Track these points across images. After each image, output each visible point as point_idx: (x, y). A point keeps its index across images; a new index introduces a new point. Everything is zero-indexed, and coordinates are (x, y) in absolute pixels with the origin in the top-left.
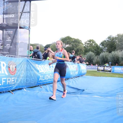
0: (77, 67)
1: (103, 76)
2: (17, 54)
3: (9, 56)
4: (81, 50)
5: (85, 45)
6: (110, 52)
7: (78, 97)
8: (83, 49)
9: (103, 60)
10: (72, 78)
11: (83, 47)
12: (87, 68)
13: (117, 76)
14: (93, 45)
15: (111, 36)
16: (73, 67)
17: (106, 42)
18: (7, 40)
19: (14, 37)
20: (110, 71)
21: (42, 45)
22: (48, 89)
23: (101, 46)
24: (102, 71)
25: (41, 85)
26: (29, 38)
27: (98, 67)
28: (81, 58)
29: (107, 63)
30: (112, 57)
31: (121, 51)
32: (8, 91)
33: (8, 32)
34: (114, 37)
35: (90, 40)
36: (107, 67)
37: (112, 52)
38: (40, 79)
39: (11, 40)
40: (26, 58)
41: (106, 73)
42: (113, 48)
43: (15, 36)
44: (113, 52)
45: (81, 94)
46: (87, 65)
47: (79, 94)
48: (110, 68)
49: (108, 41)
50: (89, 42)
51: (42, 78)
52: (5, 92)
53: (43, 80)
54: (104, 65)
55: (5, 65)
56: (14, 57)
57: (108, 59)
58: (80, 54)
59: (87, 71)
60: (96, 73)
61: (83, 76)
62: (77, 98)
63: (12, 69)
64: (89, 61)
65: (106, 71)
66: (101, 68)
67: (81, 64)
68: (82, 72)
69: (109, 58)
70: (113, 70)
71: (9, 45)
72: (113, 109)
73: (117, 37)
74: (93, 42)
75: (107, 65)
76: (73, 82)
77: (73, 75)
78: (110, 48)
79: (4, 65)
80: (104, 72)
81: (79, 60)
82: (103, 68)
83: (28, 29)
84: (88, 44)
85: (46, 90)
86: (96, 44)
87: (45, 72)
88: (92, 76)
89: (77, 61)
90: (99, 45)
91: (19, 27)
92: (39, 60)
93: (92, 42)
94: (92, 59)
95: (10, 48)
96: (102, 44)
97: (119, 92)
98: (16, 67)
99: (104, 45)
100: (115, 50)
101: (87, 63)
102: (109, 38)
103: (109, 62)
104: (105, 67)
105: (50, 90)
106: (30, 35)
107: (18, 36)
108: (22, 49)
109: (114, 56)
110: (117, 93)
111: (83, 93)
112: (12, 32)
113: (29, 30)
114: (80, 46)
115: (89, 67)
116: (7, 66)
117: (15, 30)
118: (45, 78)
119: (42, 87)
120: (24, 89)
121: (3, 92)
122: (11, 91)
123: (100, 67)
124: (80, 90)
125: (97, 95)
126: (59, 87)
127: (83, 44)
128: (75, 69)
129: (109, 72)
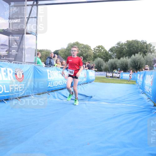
0: (85, 74)
1: (111, 83)
2: (24, 60)
3: (16, 63)
4: (90, 56)
5: (94, 51)
6: (119, 58)
7: (85, 103)
8: (92, 55)
9: (112, 66)
10: (80, 85)
11: (92, 53)
12: (96, 74)
13: (125, 82)
14: (102, 51)
15: (120, 42)
16: (82, 73)
17: (115, 48)
18: (12, 46)
19: (20, 43)
20: (119, 78)
21: (51, 51)
22: (56, 96)
23: (110, 52)
24: (111, 77)
25: (48, 92)
26: (36, 44)
27: (107, 73)
28: (89, 64)
29: (116, 70)
30: (121, 63)
31: (130, 57)
32: (15, 98)
33: (13, 37)
34: (123, 43)
35: (99, 46)
36: (116, 74)
37: (120, 58)
38: (49, 86)
39: (16, 46)
40: (33, 64)
41: (114, 79)
42: (122, 54)
43: (22, 42)
44: (122, 59)
45: (89, 101)
46: (96, 71)
47: (86, 101)
48: (119, 75)
49: (117, 47)
50: (98, 48)
51: (51, 85)
52: (12, 99)
53: (52, 86)
54: (113, 71)
55: (12, 72)
56: (21, 64)
57: (117, 66)
58: (89, 60)
59: (96, 78)
60: (105, 79)
61: (91, 83)
62: (85, 105)
63: (19, 76)
64: (98, 68)
65: (115, 77)
66: (110, 75)
67: (90, 70)
68: (91, 79)
69: (117, 64)
70: (122, 76)
71: (14, 51)
72: (120, 116)
73: (126, 43)
74: (103, 48)
75: (116, 71)
76: (81, 89)
77: (81, 81)
78: (119, 54)
79: (10, 72)
80: (112, 78)
81: (88, 66)
82: (112, 74)
83: (35, 34)
84: (97, 50)
85: (54, 97)
86: (105, 50)
87: (54, 78)
88: (101, 82)
89: (85, 68)
90: (108, 51)
91: (25, 33)
92: (46, 67)
93: (100, 48)
94: (100, 66)
95: (17, 54)
96: (111, 50)
97: (127, 98)
98: (23, 74)
99: (113, 51)
100: (123, 57)
101: (96, 70)
102: (118, 44)
103: (118, 68)
104: (113, 73)
105: (58, 97)
106: (37, 41)
107: (25, 42)
108: (29, 55)
109: (122, 63)
110: (124, 99)
111: (91, 99)
112: (18, 37)
113: (36, 36)
114: (90, 52)
115: (98, 73)
116: (13, 73)
117: (22, 35)
118: (54, 84)
119: (50, 93)
120: (32, 96)
121: (10, 99)
122: (18, 98)
123: (109, 73)
124: (88, 96)
125: (104, 102)
126: (67, 93)
127: (92, 50)
128: (84, 76)
129: (117, 79)
